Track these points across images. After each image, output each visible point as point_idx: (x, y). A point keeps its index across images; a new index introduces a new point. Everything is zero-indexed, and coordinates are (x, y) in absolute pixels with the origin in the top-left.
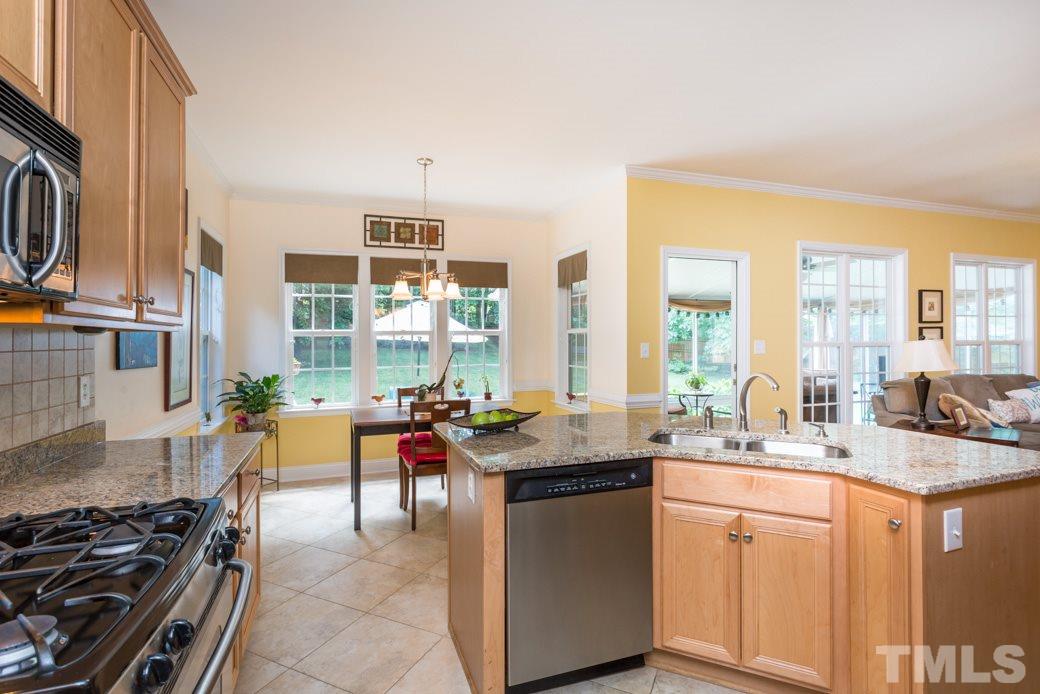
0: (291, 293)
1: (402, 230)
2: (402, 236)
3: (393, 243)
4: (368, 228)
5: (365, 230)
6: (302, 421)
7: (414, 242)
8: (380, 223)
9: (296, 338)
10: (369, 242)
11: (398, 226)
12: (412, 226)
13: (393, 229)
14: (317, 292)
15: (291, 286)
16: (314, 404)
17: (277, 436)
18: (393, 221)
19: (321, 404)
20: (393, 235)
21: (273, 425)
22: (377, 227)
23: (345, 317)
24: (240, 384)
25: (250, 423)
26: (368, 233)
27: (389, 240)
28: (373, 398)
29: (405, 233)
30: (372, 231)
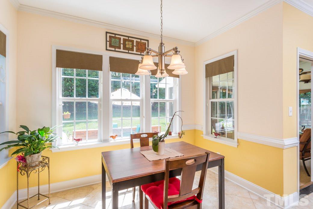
0: (59, 74)
1: (127, 43)
2: (127, 46)
3: (122, 50)
4: (108, 40)
5: (107, 41)
6: (67, 153)
7: (133, 50)
8: (115, 37)
9: (64, 103)
10: (108, 48)
11: (125, 40)
12: (133, 41)
13: (122, 42)
14: (77, 75)
15: (60, 70)
16: (75, 142)
17: (49, 168)
18: (122, 38)
19: (80, 142)
20: (122, 46)
21: (47, 160)
22: (113, 40)
23: (94, 90)
24: (22, 133)
25: (27, 161)
26: (108, 43)
27: (120, 48)
28: (111, 136)
29: (129, 45)
30: (110, 41)
